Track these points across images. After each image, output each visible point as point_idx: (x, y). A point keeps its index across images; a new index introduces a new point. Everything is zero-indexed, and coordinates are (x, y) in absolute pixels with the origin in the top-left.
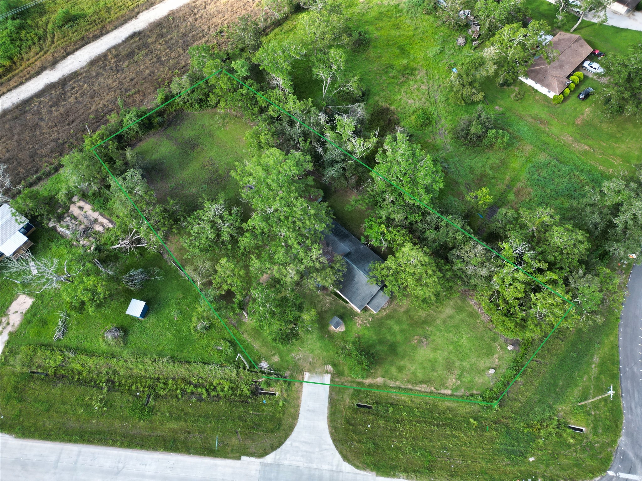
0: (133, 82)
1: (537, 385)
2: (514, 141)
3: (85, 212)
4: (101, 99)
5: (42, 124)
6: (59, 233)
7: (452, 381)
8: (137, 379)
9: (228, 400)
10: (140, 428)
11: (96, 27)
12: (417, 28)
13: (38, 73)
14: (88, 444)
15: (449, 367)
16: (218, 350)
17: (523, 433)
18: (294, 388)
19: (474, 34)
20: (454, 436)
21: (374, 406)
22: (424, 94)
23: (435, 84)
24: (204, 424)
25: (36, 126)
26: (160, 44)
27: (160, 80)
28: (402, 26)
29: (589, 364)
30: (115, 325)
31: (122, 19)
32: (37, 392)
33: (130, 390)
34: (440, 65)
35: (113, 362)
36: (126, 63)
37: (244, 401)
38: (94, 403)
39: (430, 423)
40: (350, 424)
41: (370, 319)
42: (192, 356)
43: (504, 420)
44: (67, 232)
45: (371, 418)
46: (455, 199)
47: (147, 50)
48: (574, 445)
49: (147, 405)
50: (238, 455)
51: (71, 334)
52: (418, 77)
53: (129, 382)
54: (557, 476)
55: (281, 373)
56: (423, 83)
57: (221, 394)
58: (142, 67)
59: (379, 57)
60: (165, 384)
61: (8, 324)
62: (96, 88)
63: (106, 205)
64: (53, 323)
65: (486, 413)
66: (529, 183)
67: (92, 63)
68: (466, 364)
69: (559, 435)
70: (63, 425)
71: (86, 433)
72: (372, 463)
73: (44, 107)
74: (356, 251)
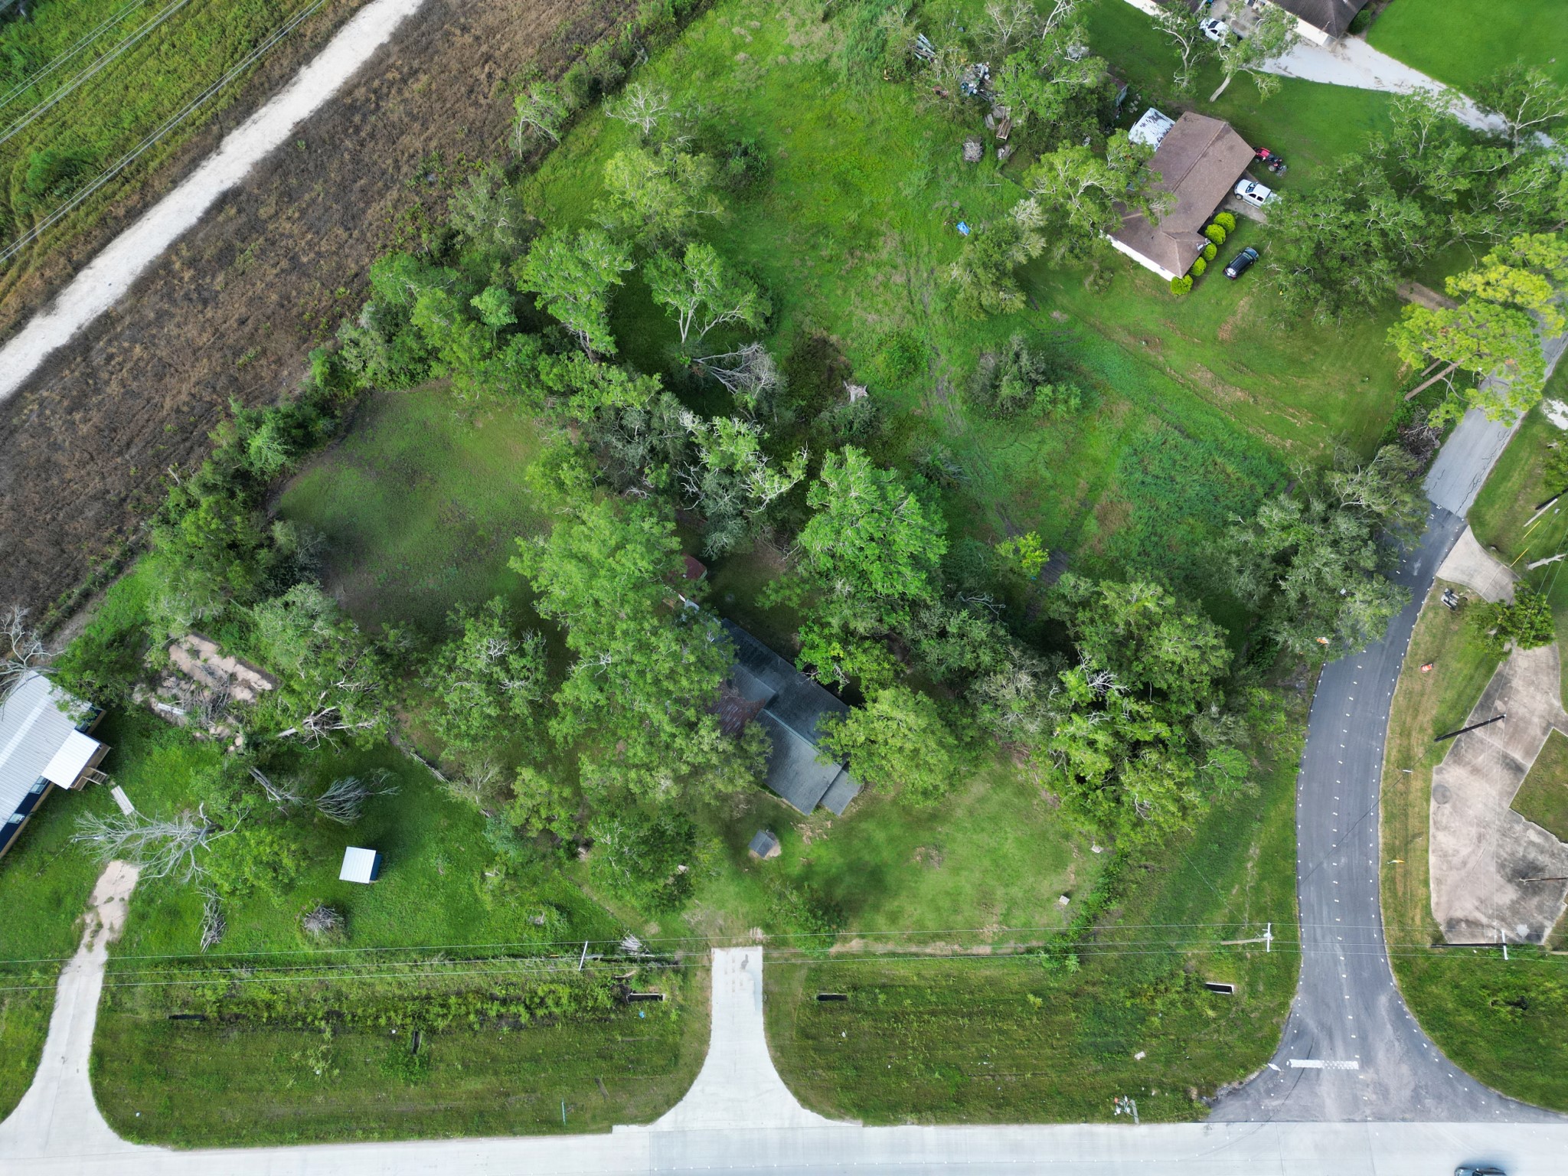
0: (248, 328)
1: (1146, 912)
2: (1094, 394)
3: (206, 661)
4: (182, 381)
5: (60, 458)
6: (159, 716)
7: (991, 928)
8: (386, 1004)
9: (571, 1020)
10: (410, 1099)
11: (127, 187)
12: (873, 122)
13: (18, 327)
14: (316, 1143)
15: (985, 901)
16: (537, 926)
17: (1124, 1009)
18: (695, 981)
19: (1001, 126)
20: (1001, 1032)
21: (849, 995)
22: (899, 299)
23: (922, 267)
24: (533, 1074)
25: (47, 466)
26: (289, 218)
27: (306, 317)
28: (840, 120)
29: (1241, 861)
30: (321, 901)
31: (187, 158)
32: (193, 1056)
33: (376, 1027)
34: (930, 216)
35: (332, 977)
36: (220, 278)
37: (602, 1020)
38: (311, 1062)
39: (955, 1013)
40: (808, 1037)
41: (829, 824)
42: (489, 944)
43: (1090, 989)
44: (177, 711)
45: (845, 1018)
46: (979, 544)
47: (261, 240)
48: (1214, 1020)
49: (415, 1051)
50: (606, 1124)
51: (236, 931)
52: (884, 255)
53: (372, 1010)
54: (1186, 1081)
55: (667, 955)
56: (895, 267)
57: (557, 1011)
58: (260, 286)
59: (795, 209)
60: (442, 1006)
61: (100, 926)
62: (163, 352)
63: (247, 640)
64: (193, 913)
65: (1057, 981)
66: (1125, 492)
67: (141, 286)
68: (1016, 891)
69: (1188, 1004)
70: (261, 1113)
71: (308, 1122)
72: (855, 1105)
73: (54, 412)
74: (787, 690)
